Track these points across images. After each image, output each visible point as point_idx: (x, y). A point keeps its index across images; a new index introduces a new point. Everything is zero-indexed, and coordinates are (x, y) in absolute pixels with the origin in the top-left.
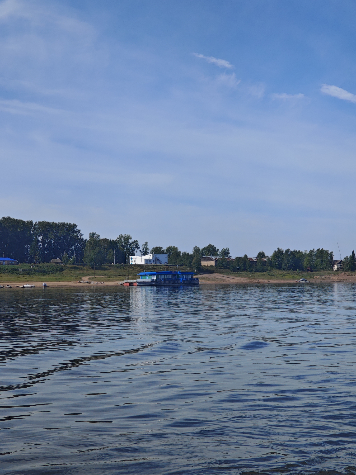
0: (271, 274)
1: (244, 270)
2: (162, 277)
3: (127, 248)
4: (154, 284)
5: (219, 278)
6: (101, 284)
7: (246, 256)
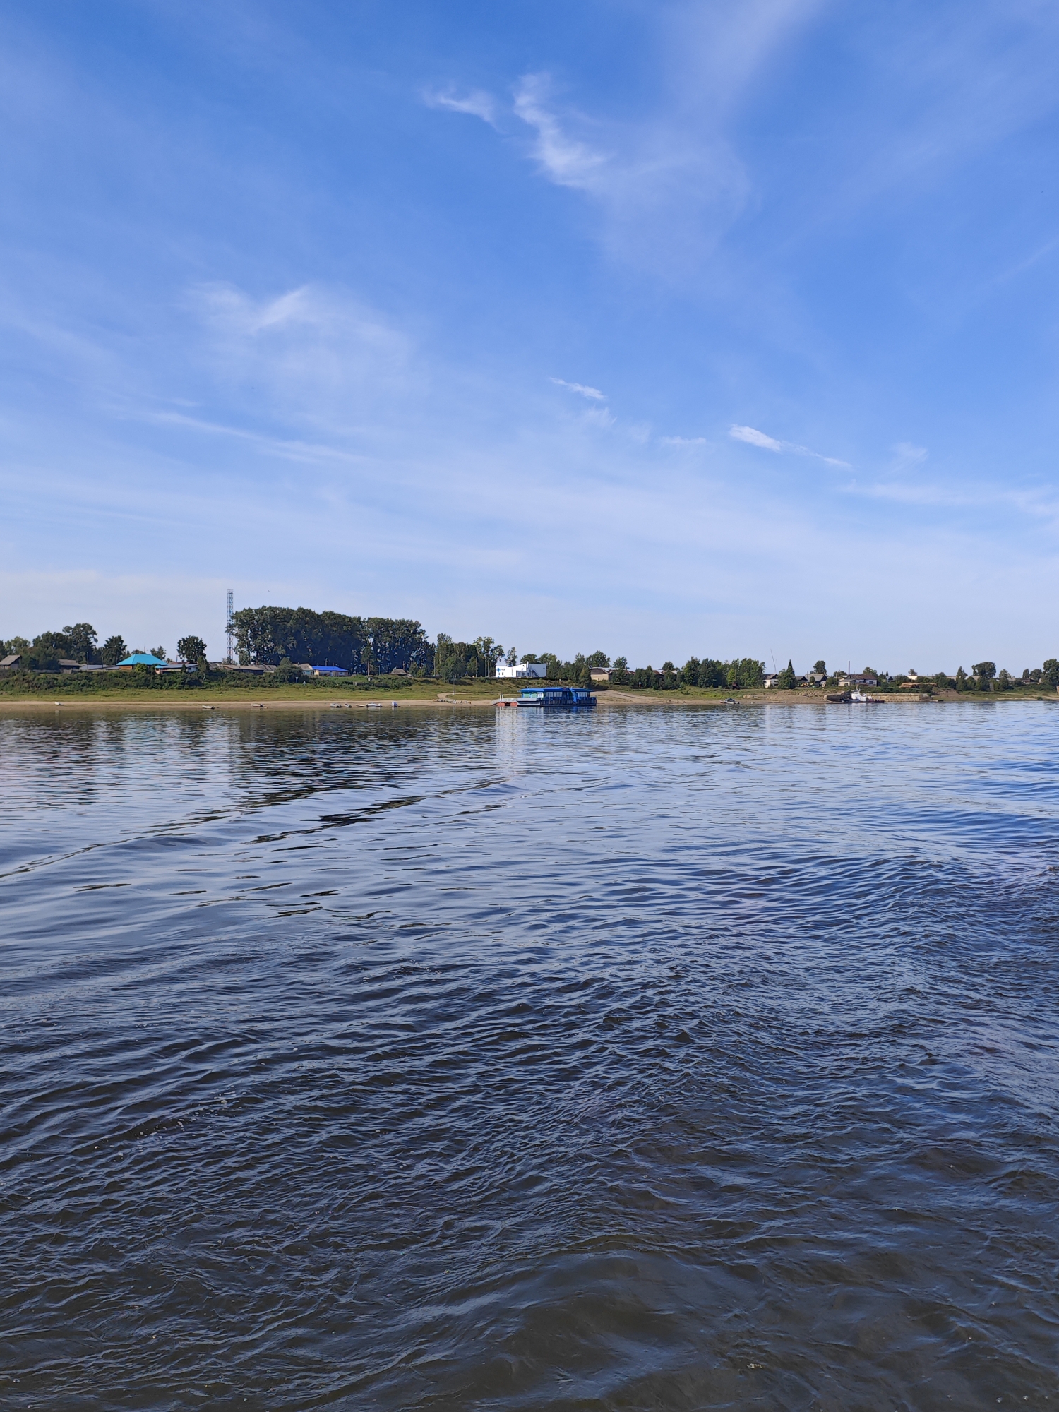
0: (684, 691)
1: (648, 686)
2: (550, 695)
3: (488, 656)
4: (543, 703)
5: (617, 696)
6: (466, 704)
7: (649, 668)
